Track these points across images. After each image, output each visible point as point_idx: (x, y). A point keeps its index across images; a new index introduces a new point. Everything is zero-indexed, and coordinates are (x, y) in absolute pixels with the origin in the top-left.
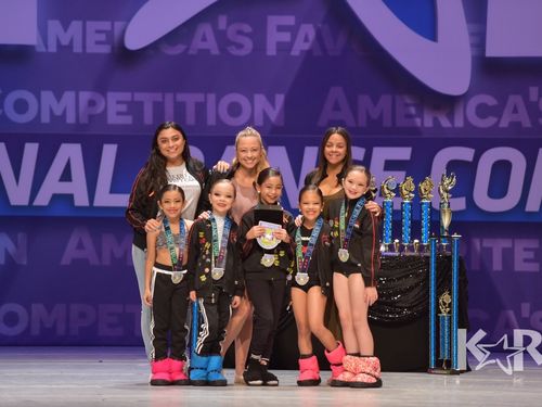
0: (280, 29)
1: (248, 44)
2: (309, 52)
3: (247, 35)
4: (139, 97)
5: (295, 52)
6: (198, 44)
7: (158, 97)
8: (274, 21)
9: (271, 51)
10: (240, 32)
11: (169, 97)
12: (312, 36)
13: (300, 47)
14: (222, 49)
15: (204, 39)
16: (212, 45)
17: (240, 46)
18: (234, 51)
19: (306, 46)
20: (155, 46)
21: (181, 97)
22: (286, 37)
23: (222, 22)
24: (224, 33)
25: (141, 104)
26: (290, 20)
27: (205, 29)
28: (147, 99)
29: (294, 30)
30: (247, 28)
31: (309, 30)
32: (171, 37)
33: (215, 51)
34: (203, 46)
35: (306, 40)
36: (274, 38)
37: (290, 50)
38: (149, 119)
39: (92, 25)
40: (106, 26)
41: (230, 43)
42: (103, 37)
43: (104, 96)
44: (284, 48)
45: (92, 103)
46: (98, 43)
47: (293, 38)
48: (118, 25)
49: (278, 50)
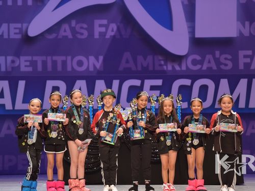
0: (101, 26)
1: (86, 33)
2: (114, 36)
3: (86, 29)
4: (35, 58)
5: (108, 36)
6: (62, 33)
7: (44, 58)
8: (97, 22)
9: (97, 36)
10: (82, 28)
11: (49, 58)
12: (115, 29)
13: (110, 34)
14: (74, 35)
15: (65, 31)
16: (69, 34)
17: (82, 34)
18: (79, 36)
19: (113, 34)
20: (42, 34)
21: (55, 58)
22: (103, 30)
23: (73, 23)
24: (75, 28)
25: (36, 62)
26: (105, 22)
27: (66, 26)
28: (39, 59)
29: (107, 26)
30: (85, 26)
31: (114, 26)
32: (50, 30)
33: (70, 36)
34: (64, 34)
35: (113, 31)
36: (98, 30)
37: (105, 36)
38: (40, 68)
39: (12, 26)
40: (19, 25)
41: (78, 33)
42: (17, 31)
43: (19, 58)
44: (102, 35)
45: (13, 62)
46: (15, 34)
47: (107, 30)
48: (25, 25)
49: (100, 36)
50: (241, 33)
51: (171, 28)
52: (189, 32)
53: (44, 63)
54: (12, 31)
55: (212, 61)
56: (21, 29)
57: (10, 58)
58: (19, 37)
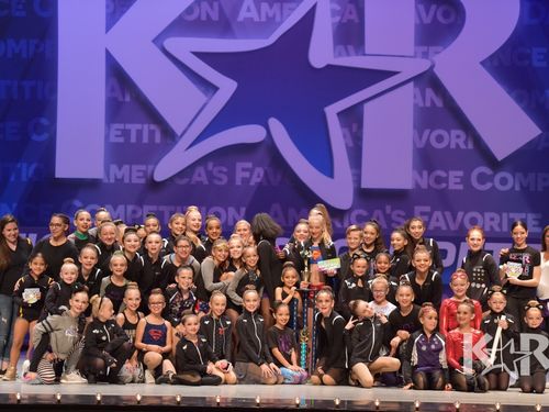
0: (243, 170)
1: (225, 179)
2: (260, 185)
3: (225, 173)
4: (161, 208)
5: (252, 183)
6: (196, 178)
8: (240, 165)
9: (238, 182)
10: (220, 172)
12: (262, 175)
13: (255, 180)
14: (210, 181)
15: (199, 175)
16: (204, 179)
17: (220, 180)
18: (217, 182)
19: (259, 180)
20: (171, 179)
22: (247, 175)
23: (210, 166)
24: (211, 172)
25: (163, 212)
26: (249, 165)
27: (200, 170)
29: (251, 171)
30: (225, 169)
31: (260, 171)
32: (181, 174)
33: (206, 183)
34: (198, 179)
35: (258, 176)
36: (240, 175)
37: (249, 182)
39: (135, 167)
40: (143, 167)
41: (215, 178)
42: (141, 174)
43: (142, 207)
44: (246, 181)
45: (134, 212)
46: (139, 177)
47: (251, 175)
48: (150, 167)
49: (242, 182)
50: (417, 185)
51: (331, 176)
52: (354, 181)
54: (135, 174)
55: (382, 218)
56: (145, 172)
57: (130, 208)
58: (143, 181)
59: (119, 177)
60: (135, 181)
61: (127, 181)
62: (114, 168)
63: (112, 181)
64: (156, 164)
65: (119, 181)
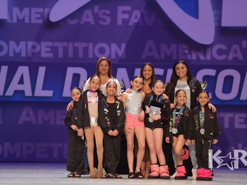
0: (124, 12)
1: (108, 20)
2: (138, 23)
3: (109, 15)
4: (56, 44)
5: (131, 23)
6: (84, 19)
7: (65, 44)
8: (121, 9)
9: (120, 23)
10: (105, 14)
11: (71, 44)
12: (139, 15)
13: (133, 21)
14: (96, 22)
15: (87, 17)
16: (91, 20)
17: (104, 20)
18: (102, 23)
19: (136, 21)
20: (64, 20)
21: (76, 44)
22: (126, 16)
23: (96, 9)
24: (97, 14)
25: (57, 48)
26: (128, 8)
27: (88, 12)
28: (60, 45)
29: (130, 13)
30: (108, 12)
31: (137, 13)
32: (72, 16)
33: (93, 23)
34: (87, 20)
35: (136, 18)
36: (121, 17)
37: (128, 22)
38: (61, 55)
39: (34, 10)
40: (41, 10)
41: (100, 19)
42: (39, 16)
43: (40, 43)
44: (125, 21)
45: (34, 47)
46: (37, 18)
47: (130, 17)
48: (47, 10)
49: (123, 22)
51: (197, 17)
52: (215, 21)
53: (66, 50)
54: (34, 16)
55: (238, 50)
56: (42, 14)
57: (30, 44)
58: (40, 22)
59: (21, 18)
60: (34, 21)
61: (27, 21)
62: (16, 10)
63: (15, 21)
64: (51, 7)
65: (21, 21)
